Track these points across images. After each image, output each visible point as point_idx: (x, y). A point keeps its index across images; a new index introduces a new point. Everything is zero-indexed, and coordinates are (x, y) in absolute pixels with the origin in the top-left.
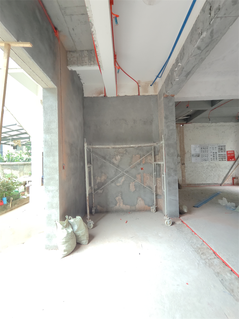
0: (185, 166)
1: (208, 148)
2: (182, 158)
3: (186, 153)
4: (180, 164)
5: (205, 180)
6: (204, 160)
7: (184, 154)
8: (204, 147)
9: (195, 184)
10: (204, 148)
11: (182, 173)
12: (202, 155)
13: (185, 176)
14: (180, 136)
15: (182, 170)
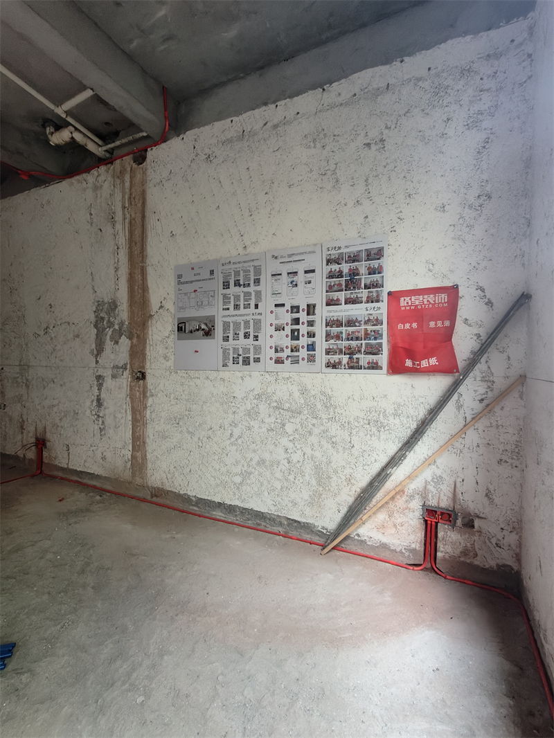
0: (145, 387)
1: (262, 278)
2: (135, 340)
3: (151, 316)
4: (127, 373)
5: (238, 487)
6: (235, 361)
7: (144, 324)
8: (237, 273)
9: (186, 499)
10: (237, 284)
11: (135, 421)
12: (226, 326)
13: (144, 443)
14: (130, 223)
15: (134, 411)
